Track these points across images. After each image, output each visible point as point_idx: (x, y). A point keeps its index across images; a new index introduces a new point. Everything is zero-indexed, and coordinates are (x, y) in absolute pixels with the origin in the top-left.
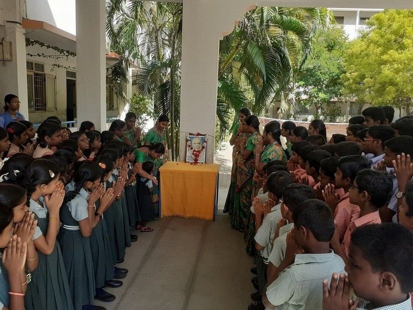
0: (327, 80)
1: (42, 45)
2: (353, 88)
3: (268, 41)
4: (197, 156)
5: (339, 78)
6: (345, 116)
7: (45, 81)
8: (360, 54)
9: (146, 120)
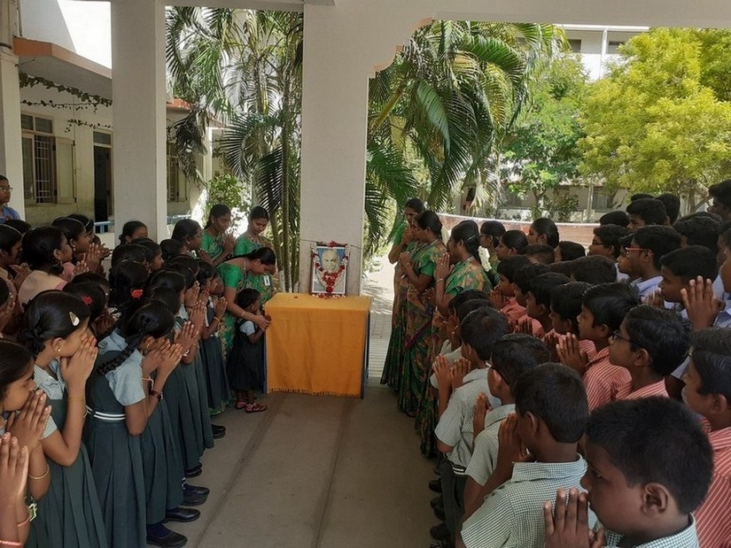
0: (554, 149)
1: (50, 85)
2: (599, 162)
3: (453, 81)
4: (331, 282)
5: (574, 145)
6: (585, 211)
7: (54, 149)
8: (610, 104)
9: (239, 219)
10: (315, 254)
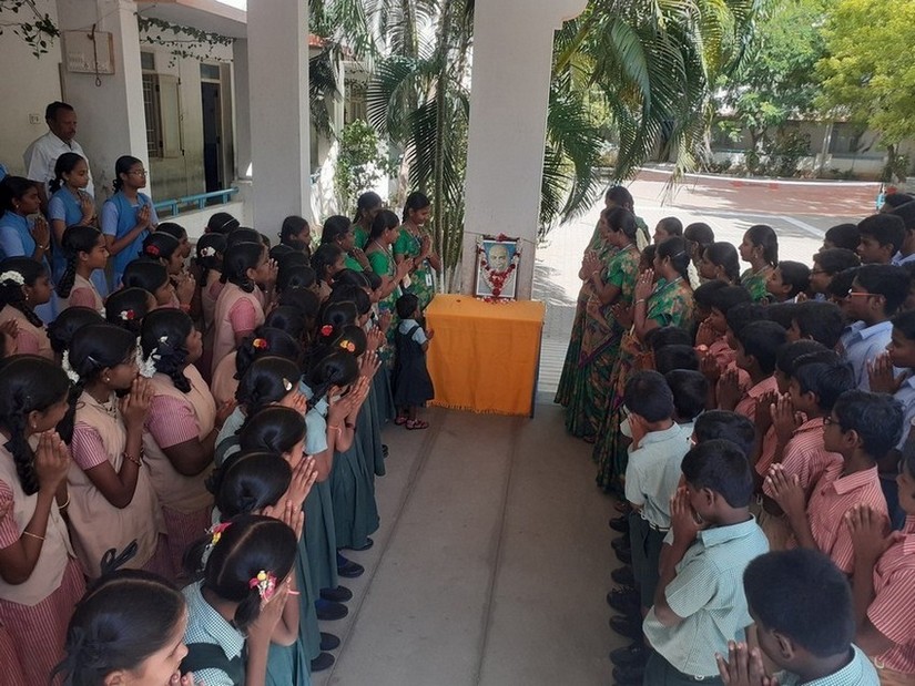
0: (783, 72)
2: (844, 93)
3: (657, 19)
4: (498, 284)
5: (811, 68)
6: (818, 156)
7: (158, 90)
8: (868, 12)
9: (375, 177)
10: (481, 250)
